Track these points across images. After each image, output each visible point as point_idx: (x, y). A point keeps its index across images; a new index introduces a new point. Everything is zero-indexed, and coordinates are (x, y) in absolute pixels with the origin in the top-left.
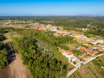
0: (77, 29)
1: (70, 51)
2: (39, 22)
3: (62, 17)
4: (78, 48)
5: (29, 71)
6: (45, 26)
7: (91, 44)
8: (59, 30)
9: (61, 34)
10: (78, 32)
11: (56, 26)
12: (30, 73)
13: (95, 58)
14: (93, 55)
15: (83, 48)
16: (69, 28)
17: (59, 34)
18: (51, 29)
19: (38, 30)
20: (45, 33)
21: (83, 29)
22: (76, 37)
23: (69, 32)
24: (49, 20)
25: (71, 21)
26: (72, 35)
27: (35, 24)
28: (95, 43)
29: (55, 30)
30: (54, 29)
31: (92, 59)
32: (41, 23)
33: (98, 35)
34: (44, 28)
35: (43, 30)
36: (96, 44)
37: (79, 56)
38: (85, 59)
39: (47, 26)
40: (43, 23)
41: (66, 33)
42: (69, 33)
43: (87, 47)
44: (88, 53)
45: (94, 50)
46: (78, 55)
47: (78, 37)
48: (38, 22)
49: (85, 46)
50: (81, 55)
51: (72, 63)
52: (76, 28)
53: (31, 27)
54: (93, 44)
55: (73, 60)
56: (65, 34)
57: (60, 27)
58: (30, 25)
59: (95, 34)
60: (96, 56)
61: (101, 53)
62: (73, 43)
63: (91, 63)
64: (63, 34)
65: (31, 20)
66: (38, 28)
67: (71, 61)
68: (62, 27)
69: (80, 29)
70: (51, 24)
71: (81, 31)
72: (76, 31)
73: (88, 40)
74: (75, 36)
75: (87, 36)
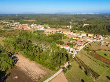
0: (63, 26)
1: (65, 45)
2: (19, 21)
3: (42, 15)
4: (71, 42)
6: (29, 26)
7: (78, 38)
8: (46, 29)
9: (51, 33)
10: (64, 29)
11: (41, 25)
12: (41, 65)
13: (84, 46)
14: (82, 45)
15: (74, 41)
16: (55, 26)
17: (48, 32)
18: (38, 29)
19: (23, 30)
21: (68, 26)
22: (65, 33)
23: (57, 30)
24: (30, 19)
25: (54, 19)
26: (61, 32)
27: (14, 24)
30: (41, 28)
31: (82, 47)
32: (22, 23)
33: (81, 30)
34: (29, 28)
35: (29, 30)
36: (82, 37)
37: (74, 47)
38: (78, 48)
40: (25, 23)
42: (58, 31)
43: (77, 40)
44: (79, 44)
45: (82, 41)
46: (72, 46)
47: (66, 33)
48: (17, 21)
49: (75, 40)
50: (74, 46)
51: (70, 52)
53: (12, 27)
54: (80, 38)
55: (71, 50)
56: (54, 32)
57: (46, 26)
58: (9, 25)
59: (78, 30)
60: (85, 45)
61: (87, 42)
62: (65, 38)
63: (83, 50)
64: (52, 32)
66: (22, 28)
69: (65, 26)
70: (35, 23)
71: (67, 28)
72: (63, 28)
73: (75, 35)
74: (64, 33)
75: (73, 32)
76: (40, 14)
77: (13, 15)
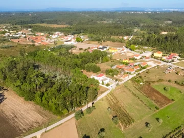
0: (116, 38)
2: (30, 27)
3: (85, 13)
4: (114, 67)
5: (39, 106)
6: (47, 37)
7: (133, 59)
8: (80, 43)
9: (85, 50)
10: (116, 43)
11: (74, 34)
12: (42, 108)
13: (135, 75)
14: (133, 72)
15: (121, 65)
16: (100, 37)
17: (81, 49)
18: (63, 42)
19: (34, 45)
20: (51, 51)
21: (125, 38)
22: (113, 51)
23: (101, 44)
24: (56, 22)
25: (106, 22)
26: (105, 50)
27: (20, 33)
28: (138, 58)
29: (73, 42)
30: (70, 40)
31: (131, 77)
32: (35, 30)
34: (46, 41)
35: (45, 46)
36: (141, 58)
37: (115, 76)
38: (122, 78)
39: (54, 37)
40: (42, 30)
41: (94, 46)
42: (101, 47)
43: (127, 64)
44: (126, 71)
45: (136, 66)
46: (113, 75)
47: (116, 51)
48: (27, 27)
49: (124, 63)
50: (117, 75)
52: (112, 37)
53: (13, 40)
54: (136, 59)
55: (106, 82)
56: (92, 48)
57: (82, 37)
58: (9, 36)
59: (142, 44)
60: (137, 73)
61: (144, 68)
63: (129, 81)
64: (89, 48)
65: (5, 23)
66: (33, 41)
67: (103, 84)
68: (87, 35)
69: (121, 37)
70: (62, 31)
71: (122, 41)
72: (114, 41)
73: (131, 54)
74: (110, 50)
75: (130, 49)
76: (79, 12)
77: (23, 14)
